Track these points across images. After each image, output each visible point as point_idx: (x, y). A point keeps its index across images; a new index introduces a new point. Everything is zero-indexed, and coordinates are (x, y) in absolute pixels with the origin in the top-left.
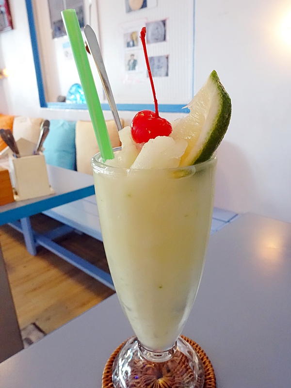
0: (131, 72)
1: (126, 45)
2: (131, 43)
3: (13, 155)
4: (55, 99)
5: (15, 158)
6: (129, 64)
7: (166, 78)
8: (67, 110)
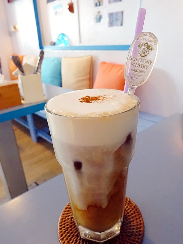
0: (98, 23)
1: (95, 5)
2: (98, 4)
3: (21, 74)
4: (49, 43)
5: (22, 76)
6: (96, 18)
7: (121, 27)
8: (56, 51)
